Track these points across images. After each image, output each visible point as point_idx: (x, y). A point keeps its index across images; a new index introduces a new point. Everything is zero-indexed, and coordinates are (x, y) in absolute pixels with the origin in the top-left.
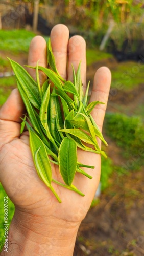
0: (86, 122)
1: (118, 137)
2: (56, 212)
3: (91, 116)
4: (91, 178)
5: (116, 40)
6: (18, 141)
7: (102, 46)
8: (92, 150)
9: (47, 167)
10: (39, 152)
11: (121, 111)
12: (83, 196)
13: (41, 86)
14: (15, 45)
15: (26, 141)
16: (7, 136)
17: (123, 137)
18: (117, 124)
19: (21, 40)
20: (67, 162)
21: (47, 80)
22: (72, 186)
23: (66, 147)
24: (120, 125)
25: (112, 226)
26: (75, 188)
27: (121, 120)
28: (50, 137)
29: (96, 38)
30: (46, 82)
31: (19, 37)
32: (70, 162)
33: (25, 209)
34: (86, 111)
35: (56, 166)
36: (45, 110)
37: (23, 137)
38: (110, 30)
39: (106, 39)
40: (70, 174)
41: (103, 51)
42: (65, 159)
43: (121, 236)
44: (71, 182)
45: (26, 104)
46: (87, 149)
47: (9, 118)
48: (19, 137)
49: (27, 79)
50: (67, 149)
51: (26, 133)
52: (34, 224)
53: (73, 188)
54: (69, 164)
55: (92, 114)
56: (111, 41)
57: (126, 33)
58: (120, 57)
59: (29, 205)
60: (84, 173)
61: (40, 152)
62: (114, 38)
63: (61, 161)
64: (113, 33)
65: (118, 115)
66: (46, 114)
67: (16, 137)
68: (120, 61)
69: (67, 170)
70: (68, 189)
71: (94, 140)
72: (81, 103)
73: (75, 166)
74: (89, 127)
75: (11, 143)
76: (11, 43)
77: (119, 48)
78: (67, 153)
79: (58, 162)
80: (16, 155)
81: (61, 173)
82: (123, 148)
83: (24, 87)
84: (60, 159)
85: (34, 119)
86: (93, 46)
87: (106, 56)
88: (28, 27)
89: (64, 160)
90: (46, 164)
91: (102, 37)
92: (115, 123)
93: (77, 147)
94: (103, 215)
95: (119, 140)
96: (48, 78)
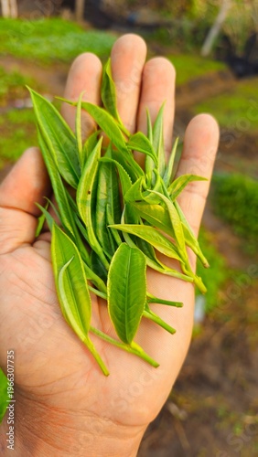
0: (167, 212)
1: (236, 217)
2: (96, 403)
3: (177, 203)
4: (172, 332)
5: (234, 35)
6: (28, 251)
7: (207, 48)
8: (177, 274)
9: (83, 299)
10: (68, 268)
11: (243, 171)
12: (156, 366)
13: (83, 143)
14: (44, 48)
15: (43, 252)
16: (8, 238)
17: (245, 216)
18: (236, 193)
19: (54, 39)
20: (124, 295)
21: (96, 132)
22: (134, 344)
23: (124, 263)
24: (239, 196)
25: (224, 372)
26: (140, 349)
27: (242, 187)
28: (93, 242)
29: (195, 32)
30: (94, 136)
31: (50, 32)
32: (131, 294)
33: (31, 392)
34: (168, 194)
35: (101, 301)
36: (87, 186)
37: (39, 244)
38: (222, 17)
39: (214, 34)
40: (129, 320)
41: (208, 58)
42: (122, 287)
43: (239, 389)
44: (132, 336)
45: (52, 174)
46: (167, 270)
47: (14, 203)
48: (32, 243)
49: (59, 129)
50: (126, 267)
51: (46, 236)
52: (49, 427)
53: (135, 350)
54: (129, 299)
55: (179, 202)
56: (224, 38)
57: (252, 20)
58: (240, 68)
59: (40, 386)
60: (159, 321)
61: (71, 268)
62: (229, 32)
63: (112, 291)
64: (227, 22)
65: (235, 177)
66: (90, 196)
67: (25, 242)
68: (240, 76)
69: (123, 310)
70: (124, 350)
71: (181, 252)
72: (159, 178)
73: (141, 303)
74: (173, 222)
75: (13, 254)
76: (35, 44)
77: (239, 53)
78: (126, 275)
79: (106, 293)
80: (21, 279)
81: (113, 317)
82: (245, 237)
83: (51, 143)
84: (112, 287)
85: (65, 207)
86: (189, 47)
87: (214, 68)
88: (66, 14)
89: (118, 289)
90: (81, 293)
91: (207, 30)
92: (231, 193)
93: (148, 266)
94: (208, 355)
95: (238, 223)
96: (99, 128)
